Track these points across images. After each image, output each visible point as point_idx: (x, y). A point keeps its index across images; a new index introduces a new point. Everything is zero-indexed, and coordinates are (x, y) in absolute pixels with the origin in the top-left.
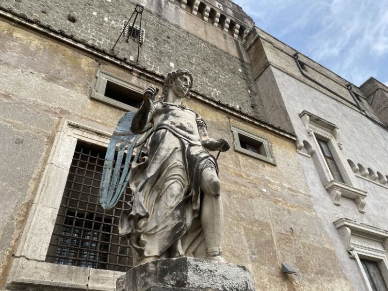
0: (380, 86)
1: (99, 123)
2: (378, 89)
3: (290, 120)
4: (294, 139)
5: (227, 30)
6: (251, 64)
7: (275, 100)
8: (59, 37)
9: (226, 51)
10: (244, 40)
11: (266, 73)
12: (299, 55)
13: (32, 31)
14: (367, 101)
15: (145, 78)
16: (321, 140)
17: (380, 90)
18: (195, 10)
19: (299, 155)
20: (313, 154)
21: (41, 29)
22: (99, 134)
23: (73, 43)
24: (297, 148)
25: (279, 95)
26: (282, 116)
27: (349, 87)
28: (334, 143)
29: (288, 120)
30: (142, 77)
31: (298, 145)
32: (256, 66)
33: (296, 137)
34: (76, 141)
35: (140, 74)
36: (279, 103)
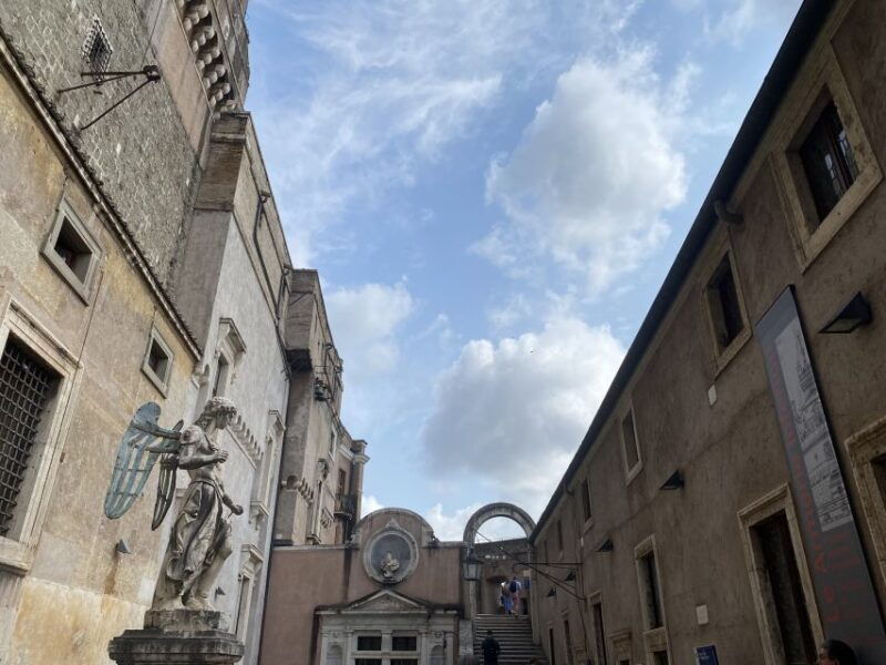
0: (316, 292)
1: (35, 301)
2: (311, 293)
3: (209, 325)
4: (199, 358)
5: (209, 85)
6: (206, 171)
7: (208, 275)
8: (44, 113)
9: (188, 131)
10: (219, 115)
11: (219, 217)
12: (269, 200)
13: (15, 87)
14: (290, 296)
15: (103, 219)
16: (222, 363)
17: (312, 296)
18: (192, 21)
19: (191, 384)
20: (203, 384)
21: (29, 90)
22: (33, 325)
23: (54, 129)
24: (193, 371)
25: (216, 275)
26: (202, 311)
27: (286, 270)
28: (231, 370)
29: (206, 323)
30: (102, 216)
31: (198, 370)
32: (211, 187)
33: (202, 355)
34: (7, 332)
35: (102, 211)
36: (209, 286)
